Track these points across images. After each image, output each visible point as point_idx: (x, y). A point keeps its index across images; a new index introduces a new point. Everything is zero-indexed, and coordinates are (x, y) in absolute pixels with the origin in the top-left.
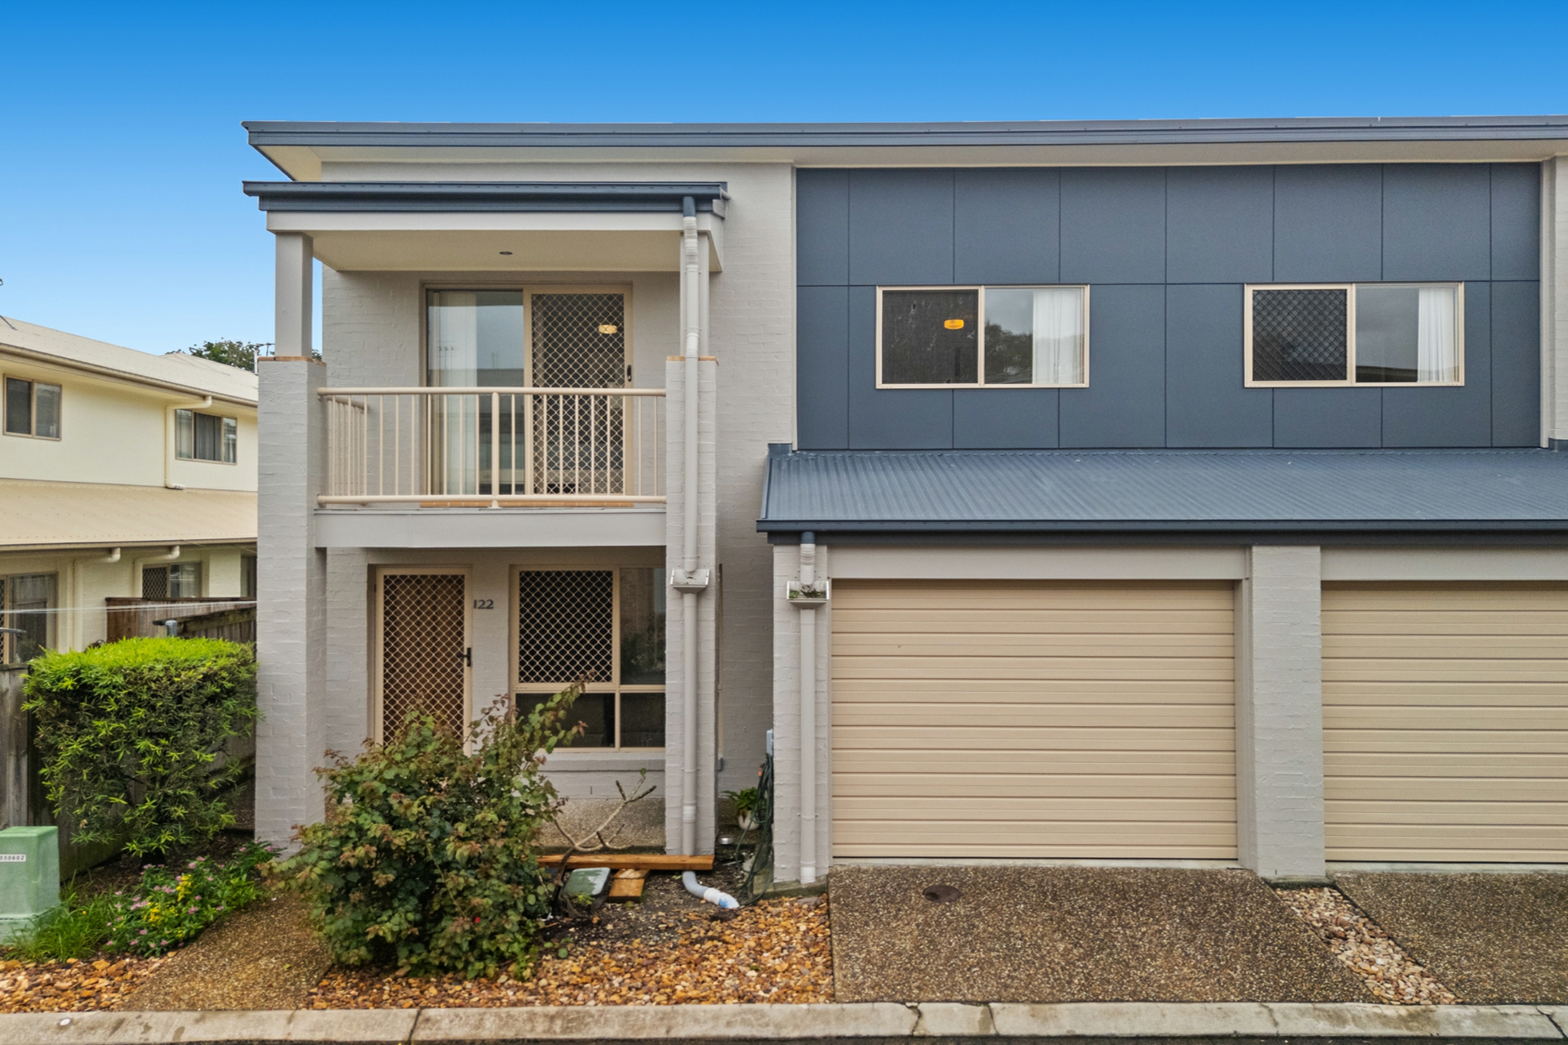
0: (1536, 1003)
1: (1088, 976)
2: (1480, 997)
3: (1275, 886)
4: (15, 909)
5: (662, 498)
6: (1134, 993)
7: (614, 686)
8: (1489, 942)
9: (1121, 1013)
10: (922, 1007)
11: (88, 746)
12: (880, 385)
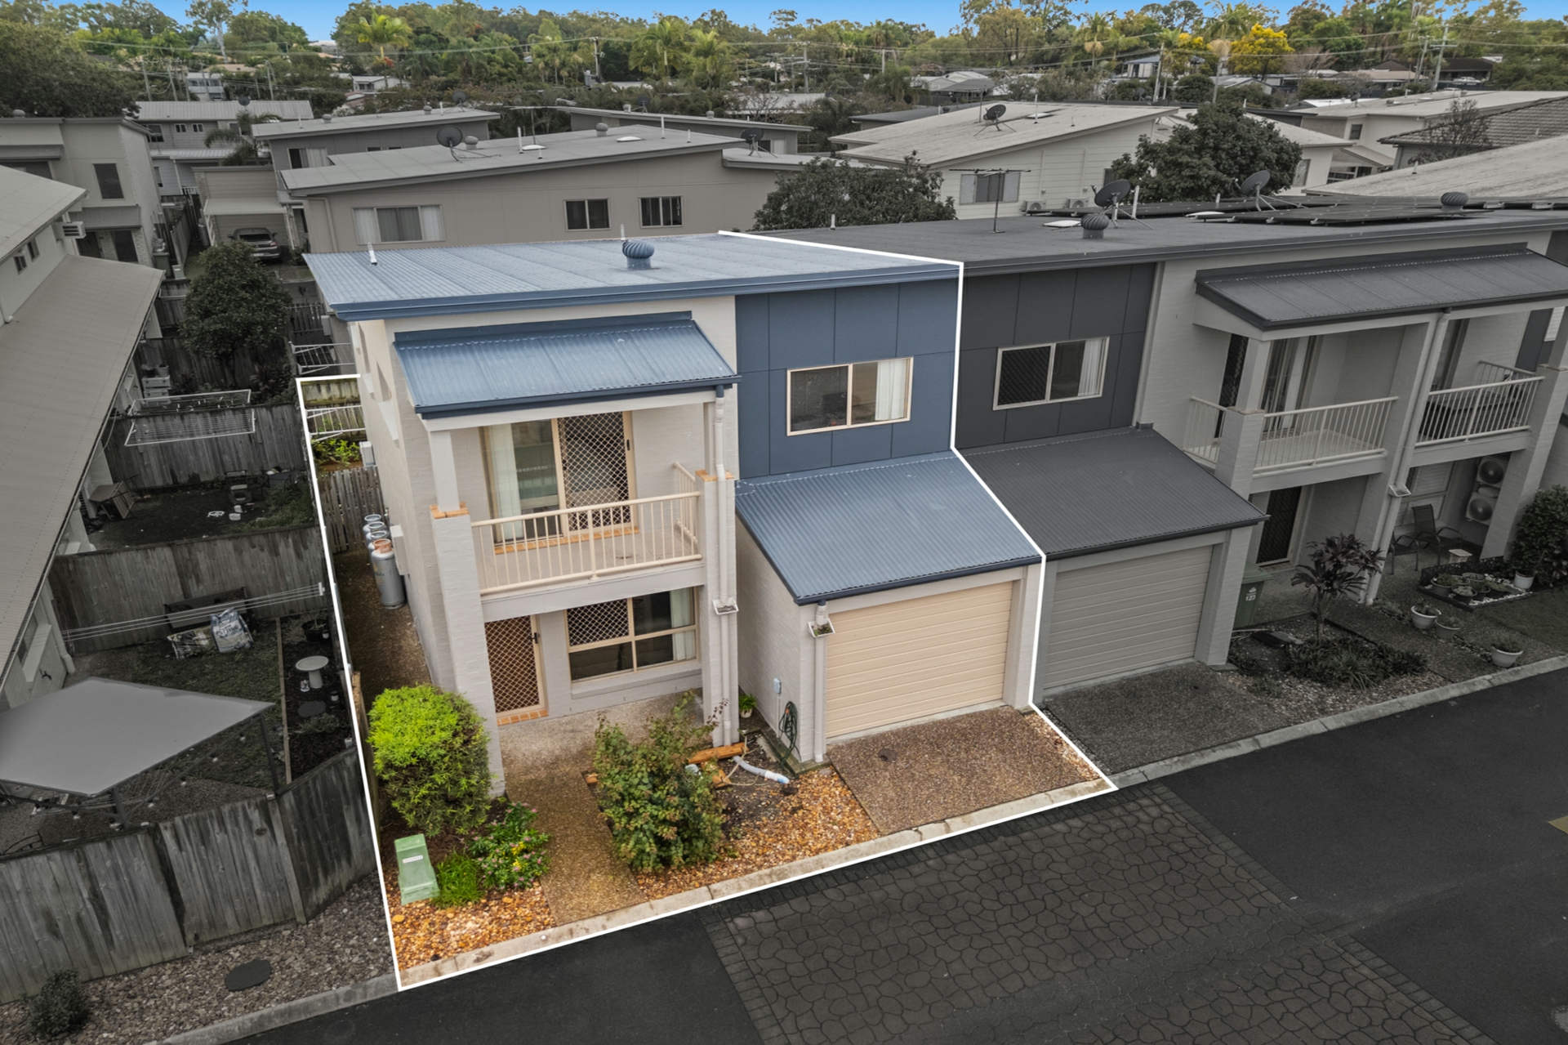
0: (1137, 767)
1: (975, 794)
2: (1119, 768)
3: (1024, 715)
4: (422, 881)
5: (698, 556)
6: (996, 799)
7: (631, 638)
8: (1115, 733)
9: (996, 812)
10: (920, 829)
11: (429, 789)
12: (790, 433)
